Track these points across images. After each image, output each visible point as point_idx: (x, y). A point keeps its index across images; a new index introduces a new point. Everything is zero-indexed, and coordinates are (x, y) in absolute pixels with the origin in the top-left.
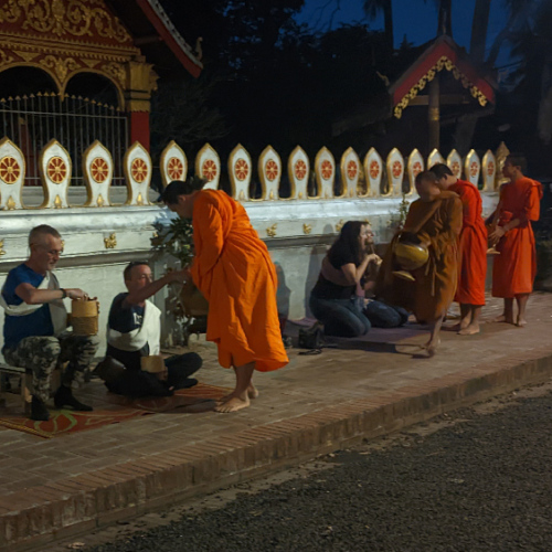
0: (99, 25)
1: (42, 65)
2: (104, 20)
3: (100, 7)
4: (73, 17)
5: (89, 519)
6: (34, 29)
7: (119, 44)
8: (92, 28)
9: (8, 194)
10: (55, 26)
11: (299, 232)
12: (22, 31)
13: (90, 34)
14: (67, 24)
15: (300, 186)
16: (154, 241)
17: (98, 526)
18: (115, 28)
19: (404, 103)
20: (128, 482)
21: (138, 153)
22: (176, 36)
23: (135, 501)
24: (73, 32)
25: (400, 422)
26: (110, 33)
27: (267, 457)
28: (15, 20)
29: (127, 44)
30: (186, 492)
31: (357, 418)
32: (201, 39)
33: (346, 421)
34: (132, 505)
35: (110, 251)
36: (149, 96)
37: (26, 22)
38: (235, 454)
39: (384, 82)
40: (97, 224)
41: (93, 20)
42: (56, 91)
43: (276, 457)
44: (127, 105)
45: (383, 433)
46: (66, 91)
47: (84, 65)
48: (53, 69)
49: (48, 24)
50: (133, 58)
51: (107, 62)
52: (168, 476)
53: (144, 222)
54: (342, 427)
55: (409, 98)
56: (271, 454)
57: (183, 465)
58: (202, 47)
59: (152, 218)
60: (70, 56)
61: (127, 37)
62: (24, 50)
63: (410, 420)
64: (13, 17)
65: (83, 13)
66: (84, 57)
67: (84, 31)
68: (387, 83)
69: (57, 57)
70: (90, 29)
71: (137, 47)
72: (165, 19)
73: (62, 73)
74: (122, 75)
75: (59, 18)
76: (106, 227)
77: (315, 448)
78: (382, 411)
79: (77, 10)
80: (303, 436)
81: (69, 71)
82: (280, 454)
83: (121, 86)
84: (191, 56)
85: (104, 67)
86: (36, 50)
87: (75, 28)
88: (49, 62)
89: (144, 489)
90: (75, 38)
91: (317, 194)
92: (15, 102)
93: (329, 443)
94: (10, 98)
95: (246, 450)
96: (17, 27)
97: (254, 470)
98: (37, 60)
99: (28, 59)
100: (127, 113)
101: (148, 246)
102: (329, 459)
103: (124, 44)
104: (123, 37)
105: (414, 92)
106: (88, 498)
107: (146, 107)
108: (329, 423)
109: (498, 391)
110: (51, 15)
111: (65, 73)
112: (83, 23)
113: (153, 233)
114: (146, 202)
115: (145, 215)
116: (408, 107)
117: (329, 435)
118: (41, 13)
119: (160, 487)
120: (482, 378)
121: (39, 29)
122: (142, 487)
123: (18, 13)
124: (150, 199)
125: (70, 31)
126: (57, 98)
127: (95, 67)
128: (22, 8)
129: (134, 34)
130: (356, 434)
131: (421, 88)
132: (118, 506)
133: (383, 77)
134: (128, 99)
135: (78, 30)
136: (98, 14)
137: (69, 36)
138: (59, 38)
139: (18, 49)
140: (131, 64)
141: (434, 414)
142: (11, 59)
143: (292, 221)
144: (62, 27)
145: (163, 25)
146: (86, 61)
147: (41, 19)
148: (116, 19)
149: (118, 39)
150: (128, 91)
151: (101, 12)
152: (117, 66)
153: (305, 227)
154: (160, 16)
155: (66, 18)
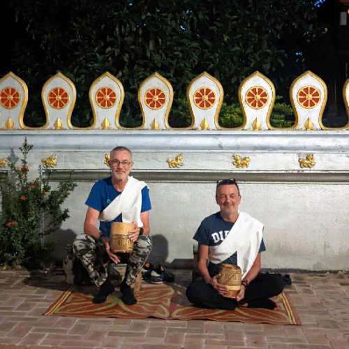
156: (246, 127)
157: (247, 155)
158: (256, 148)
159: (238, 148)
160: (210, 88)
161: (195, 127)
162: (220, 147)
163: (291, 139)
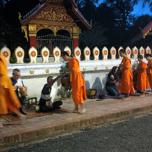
0: (65, 18)
1: (50, 28)
2: (66, 17)
3: (66, 14)
4: (58, 16)
5: (3, 144)
6: (48, 20)
7: (70, 22)
8: (63, 18)
9: (19, 60)
10: (53, 19)
11: (105, 68)
12: (45, 20)
13: (63, 20)
14: (57, 18)
15: (105, 57)
16: (60, 71)
17: (6, 146)
18: (69, 18)
19: (146, 34)
20: (16, 135)
21: (57, 49)
22: (85, 20)
23: (18, 140)
24: (58, 20)
25: (109, 120)
26: (68, 20)
27: (62, 129)
28: (43, 18)
29: (73, 22)
30: (35, 138)
31: (93, 119)
32: (92, 20)
33: (89, 120)
34: (17, 141)
35: (47, 74)
36: (78, 34)
37: (46, 18)
38: (51, 128)
39: (140, 29)
40: (44, 67)
41: (63, 17)
42: (54, 34)
43: (65, 129)
44: (73, 37)
45: (102, 123)
46: (56, 34)
47: (61, 28)
48: (53, 29)
49: (51, 18)
50: (74, 26)
51: (67, 27)
52: (29, 134)
53: (58, 66)
54: (88, 121)
55: (147, 33)
56: (64, 128)
57: (34, 131)
58: (92, 22)
59: (60, 65)
60: (57, 26)
61: (72, 20)
62: (45, 25)
63: (112, 119)
64: (42, 17)
65: (61, 15)
66: (61, 26)
67: (61, 19)
68: (141, 29)
69: (54, 26)
70: (62, 19)
71: (75, 23)
72: (82, 16)
73: (55, 30)
74: (71, 30)
75: (54, 17)
76: (47, 68)
77: (79, 127)
78: (102, 117)
79: (59, 15)
80: (74, 123)
81: (57, 29)
82: (67, 128)
83: (71, 32)
84: (89, 25)
85: (66, 28)
86: (48, 25)
87: (58, 19)
88: (52, 27)
89: (21, 137)
90: (59, 21)
91: (111, 58)
92: (43, 37)
93: (84, 125)
94: (42, 36)
95: (55, 127)
96: (43, 19)
97: (58, 132)
98: (49, 27)
99: (46, 27)
100: (73, 39)
101: (59, 72)
102: (83, 130)
103: (71, 22)
104: (71, 21)
105: (148, 31)
106: (2, 139)
107: (78, 37)
108: (83, 120)
109: (145, 112)
110: (52, 16)
111: (56, 30)
112: (61, 18)
113: (60, 69)
114: (59, 61)
115: (58, 65)
116: (147, 35)
117: (84, 123)
118: (50, 16)
119: (26, 137)
120: (139, 109)
121: (49, 20)
122: (20, 137)
123: (44, 16)
124: (60, 61)
125: (57, 20)
126: (54, 36)
127: (64, 28)
128: (44, 15)
129: (75, 20)
130: (93, 123)
131: (150, 30)
132: (12, 141)
133: (140, 28)
134: (73, 35)
135: (59, 19)
136: (65, 15)
137: (57, 21)
138: (54, 21)
139: (44, 24)
140: (73, 27)
141: (121, 118)
142: (42, 27)
143: (102, 66)
144: (55, 19)
145: (81, 17)
146: (62, 27)
147: (49, 17)
148: (70, 16)
149: (70, 21)
150: (73, 33)
151: (66, 15)
152: (70, 27)
153: (106, 67)
154: (80, 15)
155: (56, 16)
156: (31, 63)
157: (33, 71)
158: (35, 68)
159: (31, 68)
160: (21, 51)
161: (17, 63)
162: (26, 69)
163: (43, 65)
